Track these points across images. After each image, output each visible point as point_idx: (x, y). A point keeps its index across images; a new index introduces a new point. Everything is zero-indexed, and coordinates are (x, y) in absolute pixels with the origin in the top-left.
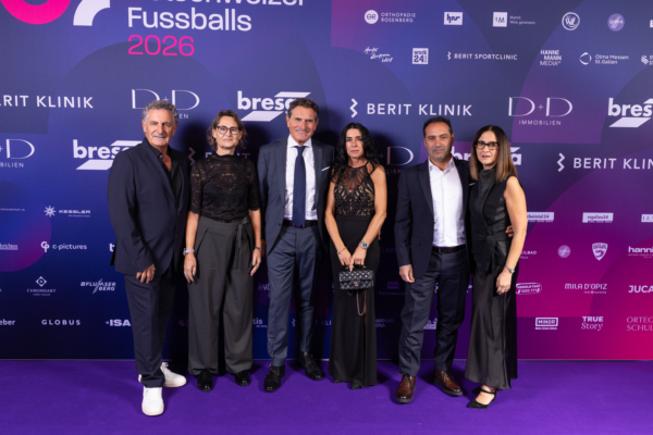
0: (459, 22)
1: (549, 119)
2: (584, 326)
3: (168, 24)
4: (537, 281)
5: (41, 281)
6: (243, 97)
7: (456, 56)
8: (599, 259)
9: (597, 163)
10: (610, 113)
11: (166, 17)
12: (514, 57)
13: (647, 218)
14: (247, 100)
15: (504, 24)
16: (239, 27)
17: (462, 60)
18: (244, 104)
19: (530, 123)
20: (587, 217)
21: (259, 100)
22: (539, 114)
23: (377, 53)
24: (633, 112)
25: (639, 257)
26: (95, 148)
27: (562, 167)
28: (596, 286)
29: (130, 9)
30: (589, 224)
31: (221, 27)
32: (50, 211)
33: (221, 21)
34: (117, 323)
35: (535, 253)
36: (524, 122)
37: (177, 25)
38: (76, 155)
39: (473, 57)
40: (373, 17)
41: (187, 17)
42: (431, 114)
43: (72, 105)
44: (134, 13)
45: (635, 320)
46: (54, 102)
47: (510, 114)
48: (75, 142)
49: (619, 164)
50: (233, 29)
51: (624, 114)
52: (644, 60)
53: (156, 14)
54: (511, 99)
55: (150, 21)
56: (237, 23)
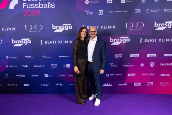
0: (111, 2)
1: (137, 28)
2: (148, 85)
3: (33, 7)
4: (135, 73)
5: (7, 75)
6: (54, 26)
7: (111, 12)
8: (152, 67)
9: (151, 40)
10: (155, 26)
11: (33, 5)
12: (127, 11)
13: (166, 55)
14: (55, 26)
15: (124, 2)
16: (52, 7)
17: (113, 13)
18: (54, 28)
19: (132, 30)
20: (148, 55)
21: (58, 26)
22: (135, 27)
23: (89, 12)
24: (162, 26)
25: (163, 66)
26: (17, 41)
27: (141, 42)
28: (151, 74)
29: (23, 4)
30: (149, 57)
31: (47, 7)
32: (7, 57)
33: (47, 6)
34: (26, 85)
35: (134, 65)
36: (130, 30)
37: (36, 7)
38: (13, 43)
39: (116, 12)
40: (87, 2)
41: (38, 5)
42: (104, 28)
43: (11, 30)
44: (24, 5)
45: (162, 83)
46: (6, 29)
47: (126, 27)
48: (12, 39)
49: (158, 40)
50: (50, 7)
51: (159, 26)
52: (165, 10)
53: (30, 4)
54: (126, 23)
55: (29, 6)
56: (51, 6)
